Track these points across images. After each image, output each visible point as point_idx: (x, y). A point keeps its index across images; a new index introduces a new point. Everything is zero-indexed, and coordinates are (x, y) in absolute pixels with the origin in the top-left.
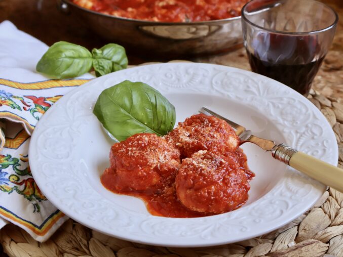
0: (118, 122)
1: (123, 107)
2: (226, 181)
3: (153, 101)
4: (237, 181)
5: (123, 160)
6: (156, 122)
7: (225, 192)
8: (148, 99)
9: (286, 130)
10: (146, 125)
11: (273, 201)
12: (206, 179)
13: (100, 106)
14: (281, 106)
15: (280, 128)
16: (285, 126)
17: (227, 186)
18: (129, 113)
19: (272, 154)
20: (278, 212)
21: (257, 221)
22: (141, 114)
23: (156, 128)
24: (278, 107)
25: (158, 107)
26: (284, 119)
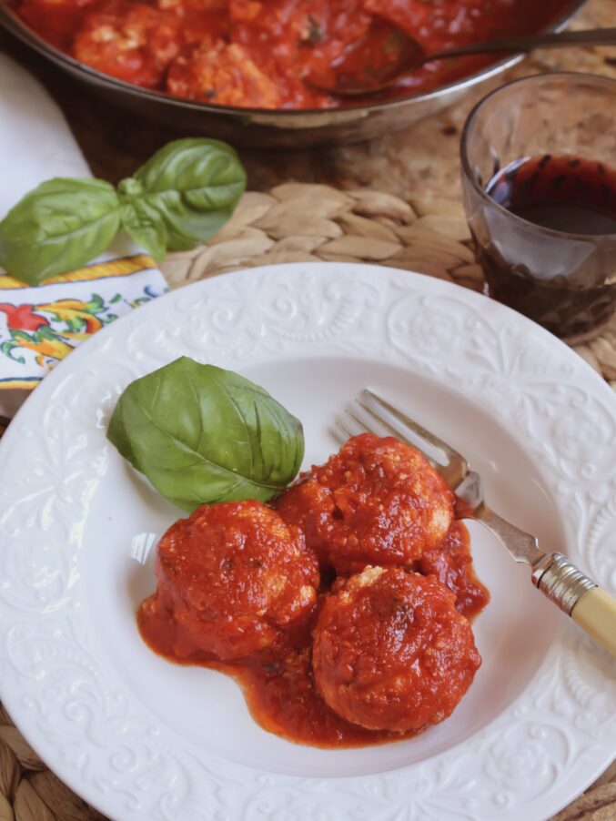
0: (168, 470)
1: (181, 437)
2: (428, 664)
3: (252, 422)
4: (451, 659)
5: (188, 594)
6: (260, 466)
7: (425, 692)
8: (238, 419)
9: (564, 489)
10: (235, 472)
11: (533, 731)
12: (383, 665)
13: (122, 424)
14: (552, 411)
15: (550, 478)
16: (561, 475)
17: (430, 674)
18: (196, 450)
19: (533, 579)
20: (546, 771)
21: (501, 799)
22: (224, 453)
23: (260, 477)
24: (546, 414)
25: (263, 435)
26: (559, 452)
